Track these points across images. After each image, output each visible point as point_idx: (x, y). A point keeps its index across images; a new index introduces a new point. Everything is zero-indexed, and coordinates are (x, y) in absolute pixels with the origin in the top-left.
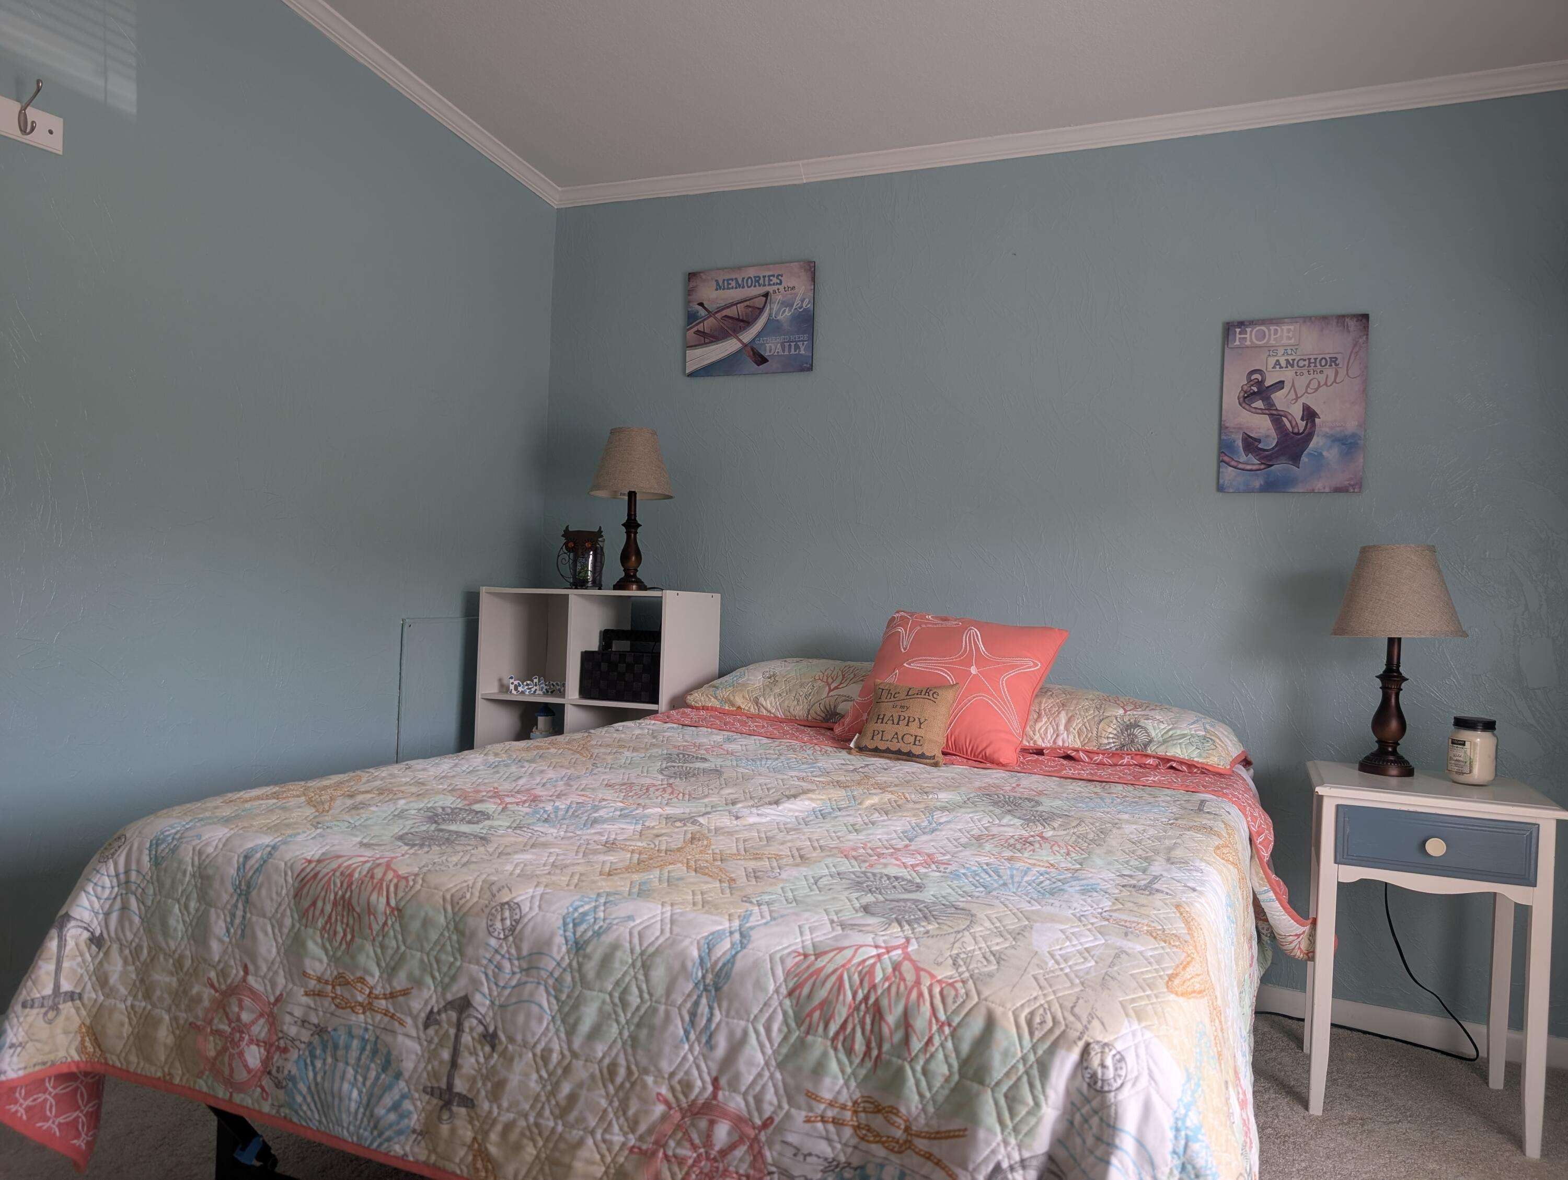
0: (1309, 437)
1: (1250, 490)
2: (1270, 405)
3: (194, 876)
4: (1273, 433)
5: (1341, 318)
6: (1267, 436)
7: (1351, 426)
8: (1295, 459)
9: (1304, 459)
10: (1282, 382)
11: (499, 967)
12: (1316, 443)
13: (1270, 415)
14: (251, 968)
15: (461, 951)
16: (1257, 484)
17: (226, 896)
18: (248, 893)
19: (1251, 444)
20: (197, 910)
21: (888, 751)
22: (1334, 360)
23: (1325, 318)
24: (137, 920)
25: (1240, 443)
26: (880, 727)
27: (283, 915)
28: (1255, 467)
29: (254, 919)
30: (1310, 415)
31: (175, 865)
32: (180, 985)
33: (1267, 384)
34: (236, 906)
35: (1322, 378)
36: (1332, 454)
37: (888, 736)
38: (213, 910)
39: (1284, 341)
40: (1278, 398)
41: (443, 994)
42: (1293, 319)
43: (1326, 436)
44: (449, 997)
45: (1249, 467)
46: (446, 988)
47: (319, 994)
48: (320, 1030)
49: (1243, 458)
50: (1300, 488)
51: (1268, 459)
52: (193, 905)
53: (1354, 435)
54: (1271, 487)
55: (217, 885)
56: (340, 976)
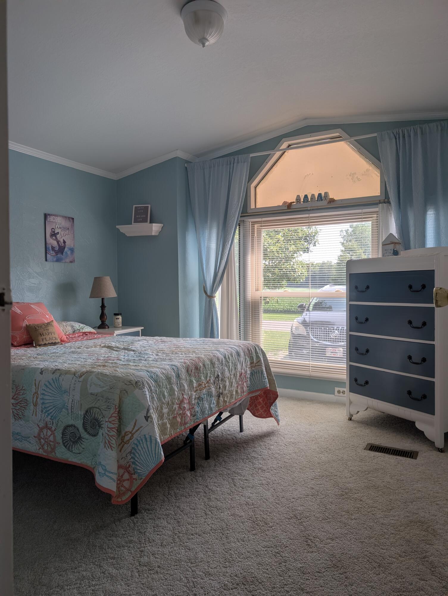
0: (65, 248)
1: (53, 261)
2: (56, 238)
3: (166, 380)
4: (57, 245)
5: (69, 218)
6: (56, 247)
7: (72, 246)
8: (62, 253)
9: (64, 254)
10: (58, 232)
11: (219, 367)
12: (66, 249)
13: (57, 241)
14: (184, 394)
15: (214, 367)
16: (55, 259)
17: (174, 379)
18: (179, 376)
19: (53, 248)
20: (169, 388)
21: (49, 343)
22: (68, 229)
23: (66, 217)
24: (156, 399)
25: (50, 248)
26: (43, 337)
27: (187, 377)
28: (54, 255)
29: (182, 382)
30: (64, 242)
31: (161, 379)
32: (169, 410)
33: (56, 232)
34: (177, 381)
35: (66, 232)
36: (69, 253)
37: (48, 339)
38: (173, 385)
39: (59, 222)
40: (58, 236)
41: (214, 377)
42: (60, 216)
43: (68, 248)
44: (215, 376)
45: (53, 255)
46: (214, 376)
47: (197, 390)
48: (198, 398)
49: (52, 252)
50: (64, 261)
51: (57, 253)
52: (168, 387)
53: (73, 248)
54: (58, 260)
55: (172, 378)
56: (199, 384)
